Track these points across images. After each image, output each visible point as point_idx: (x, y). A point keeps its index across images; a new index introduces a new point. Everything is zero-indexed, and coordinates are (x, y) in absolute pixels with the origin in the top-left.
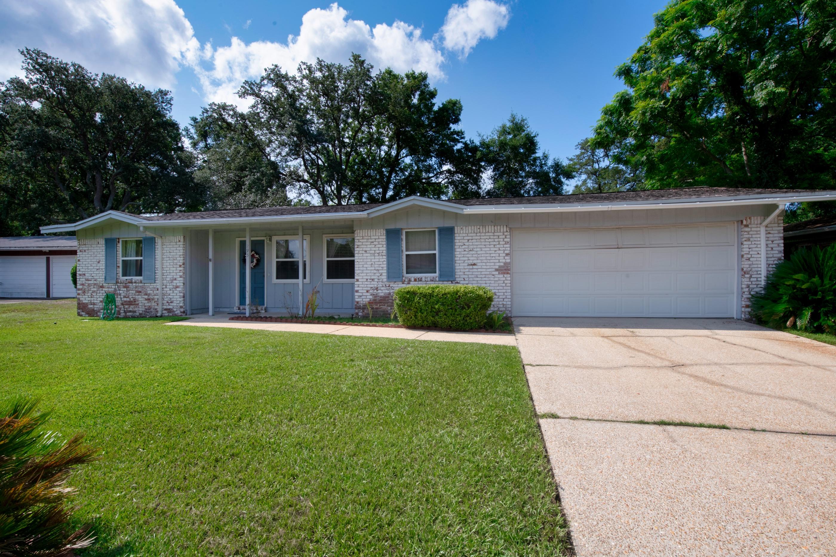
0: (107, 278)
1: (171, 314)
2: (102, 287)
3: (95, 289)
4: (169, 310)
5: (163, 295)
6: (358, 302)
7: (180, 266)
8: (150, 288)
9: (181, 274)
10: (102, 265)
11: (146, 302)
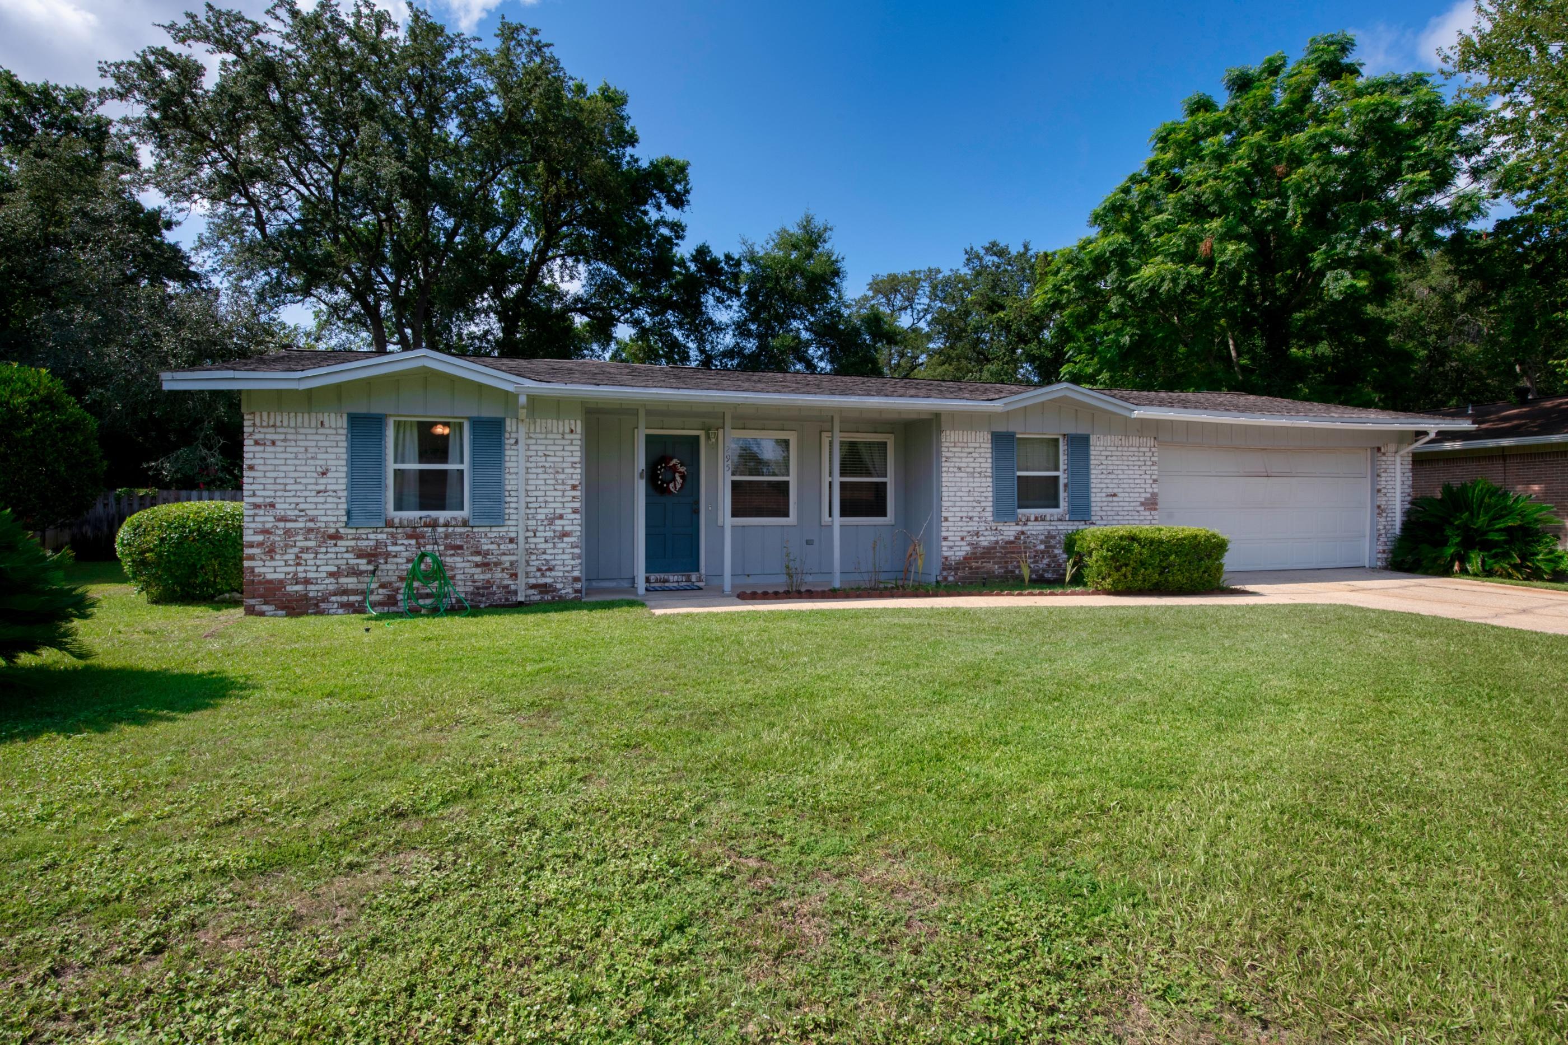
0: (355, 513)
1: (548, 597)
2: (336, 537)
3: (311, 544)
4: (544, 588)
5: (529, 553)
6: (946, 558)
7: (574, 487)
8: (488, 538)
9: (577, 505)
10: (339, 479)
11: (479, 570)
